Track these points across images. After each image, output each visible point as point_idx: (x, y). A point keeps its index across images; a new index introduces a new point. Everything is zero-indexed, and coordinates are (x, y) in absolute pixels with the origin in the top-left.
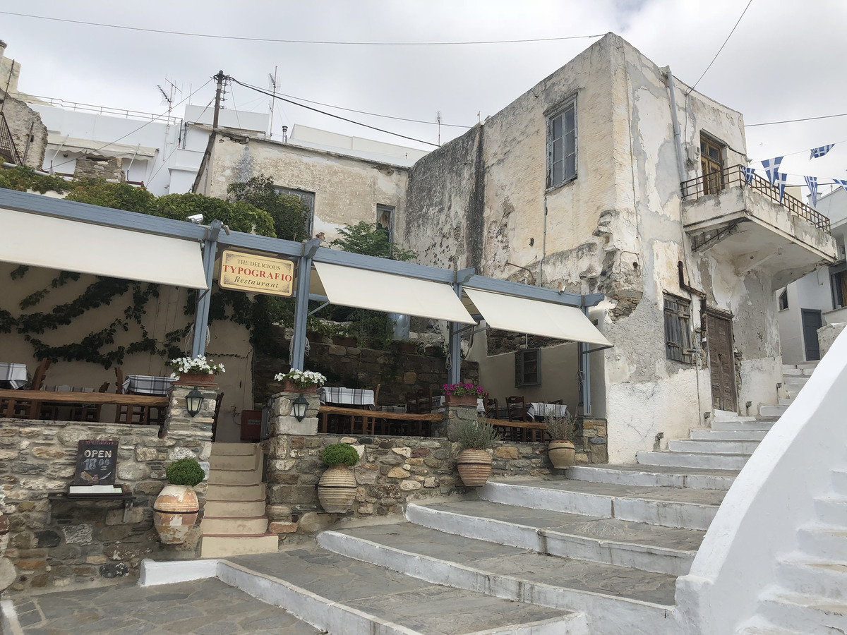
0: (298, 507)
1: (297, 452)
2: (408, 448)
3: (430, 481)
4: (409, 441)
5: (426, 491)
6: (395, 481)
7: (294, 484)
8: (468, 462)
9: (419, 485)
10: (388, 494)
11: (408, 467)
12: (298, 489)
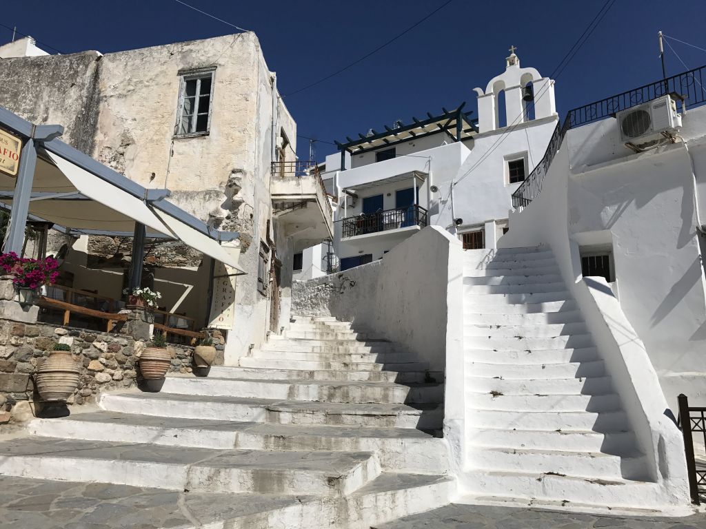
0: (12, 395)
1: (17, 340)
2: (106, 344)
3: (118, 374)
4: (106, 337)
5: (115, 382)
6: (93, 373)
7: (11, 372)
8: (149, 358)
9: (110, 378)
10: (87, 384)
11: (104, 361)
12: (15, 377)
